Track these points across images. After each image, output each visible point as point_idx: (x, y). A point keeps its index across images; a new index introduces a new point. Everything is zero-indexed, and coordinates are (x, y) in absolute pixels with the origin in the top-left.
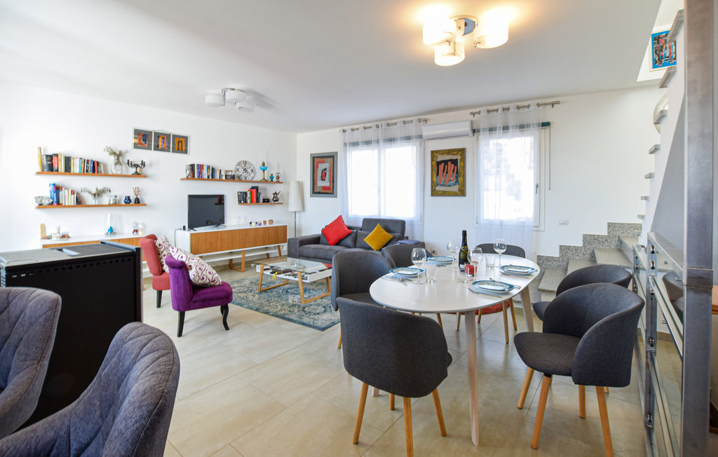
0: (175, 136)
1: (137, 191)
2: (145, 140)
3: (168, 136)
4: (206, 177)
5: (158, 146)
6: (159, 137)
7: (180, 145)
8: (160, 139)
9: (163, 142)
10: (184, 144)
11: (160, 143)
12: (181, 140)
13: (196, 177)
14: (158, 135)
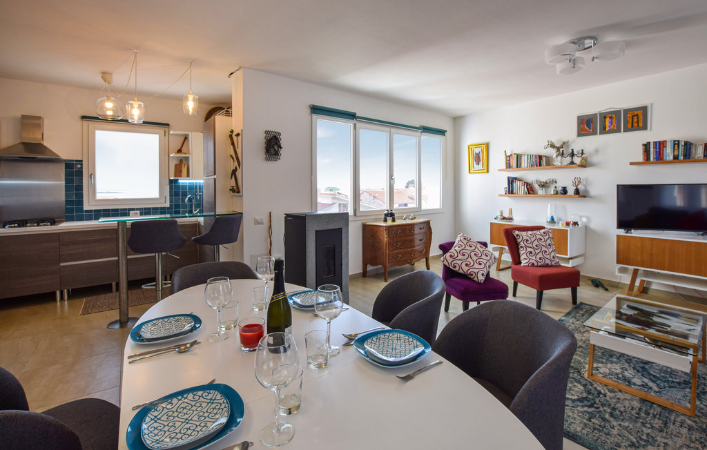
0: (626, 111)
1: (577, 182)
2: (589, 126)
3: (617, 113)
4: (671, 158)
5: (605, 128)
6: (605, 118)
7: (635, 120)
8: (607, 119)
9: (611, 123)
10: (641, 117)
11: (607, 124)
12: (636, 113)
13: (652, 159)
14: (604, 116)
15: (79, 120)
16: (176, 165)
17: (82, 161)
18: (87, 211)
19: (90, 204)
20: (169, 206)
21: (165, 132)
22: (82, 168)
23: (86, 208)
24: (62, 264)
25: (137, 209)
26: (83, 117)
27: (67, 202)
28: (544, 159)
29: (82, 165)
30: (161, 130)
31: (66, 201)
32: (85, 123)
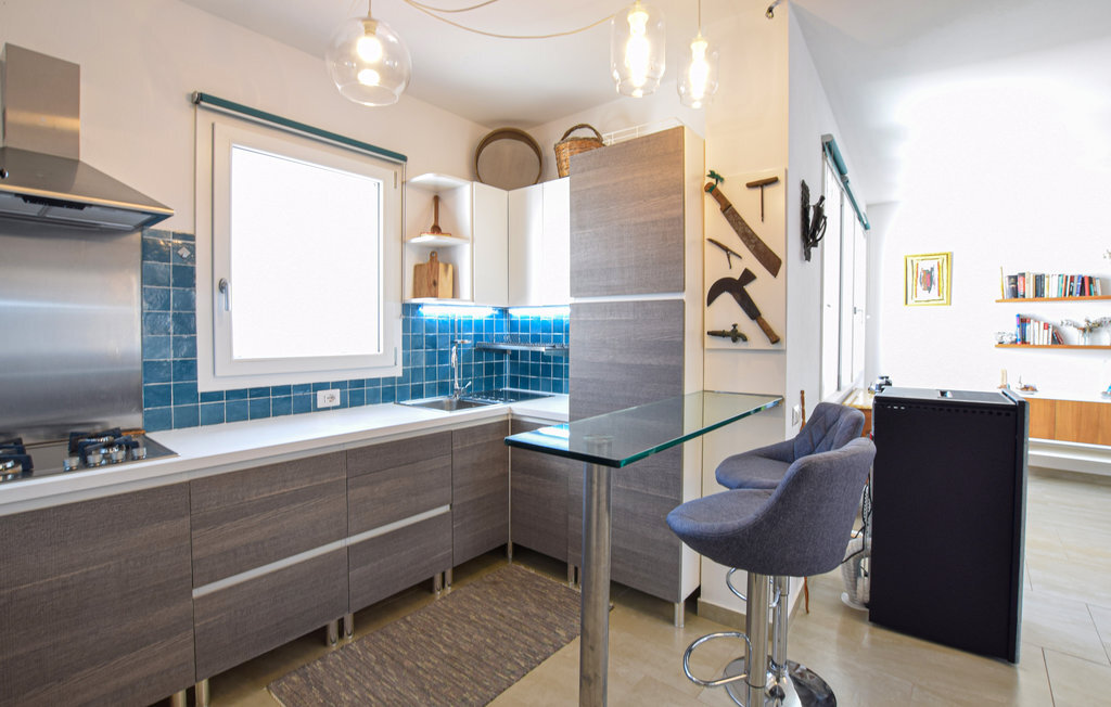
15: (187, 105)
16: (417, 268)
17: (192, 237)
18: (207, 396)
19: (217, 374)
20: (400, 375)
21: (396, 174)
22: (192, 258)
23: (205, 384)
24: (197, 593)
25: (336, 385)
26: (199, 99)
27: (149, 367)
28: (1098, 283)
29: (192, 249)
30: (388, 171)
31: (145, 364)
32: (205, 118)
